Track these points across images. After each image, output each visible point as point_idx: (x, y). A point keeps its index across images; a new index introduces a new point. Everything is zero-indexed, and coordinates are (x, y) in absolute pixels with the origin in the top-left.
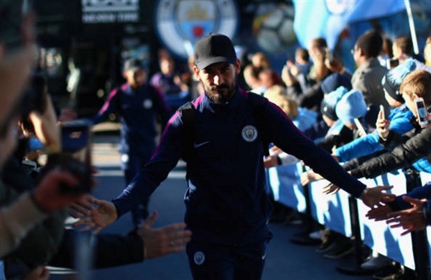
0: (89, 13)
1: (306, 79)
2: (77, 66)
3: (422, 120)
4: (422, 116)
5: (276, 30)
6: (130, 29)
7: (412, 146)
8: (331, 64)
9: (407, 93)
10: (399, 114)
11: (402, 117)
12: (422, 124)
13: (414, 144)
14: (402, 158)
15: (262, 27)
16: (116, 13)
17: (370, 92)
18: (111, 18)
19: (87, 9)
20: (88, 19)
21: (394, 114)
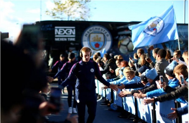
0: (57, 38)
1: (137, 65)
2: (52, 57)
3: (182, 83)
4: (182, 82)
5: (126, 46)
6: (72, 44)
7: (178, 91)
8: (147, 59)
9: (177, 73)
10: (172, 82)
11: (173, 83)
12: (182, 85)
13: (179, 91)
14: (174, 95)
15: (121, 44)
16: (67, 38)
17: (161, 70)
18: (65, 39)
19: (56, 36)
20: (56, 39)
21: (170, 82)
